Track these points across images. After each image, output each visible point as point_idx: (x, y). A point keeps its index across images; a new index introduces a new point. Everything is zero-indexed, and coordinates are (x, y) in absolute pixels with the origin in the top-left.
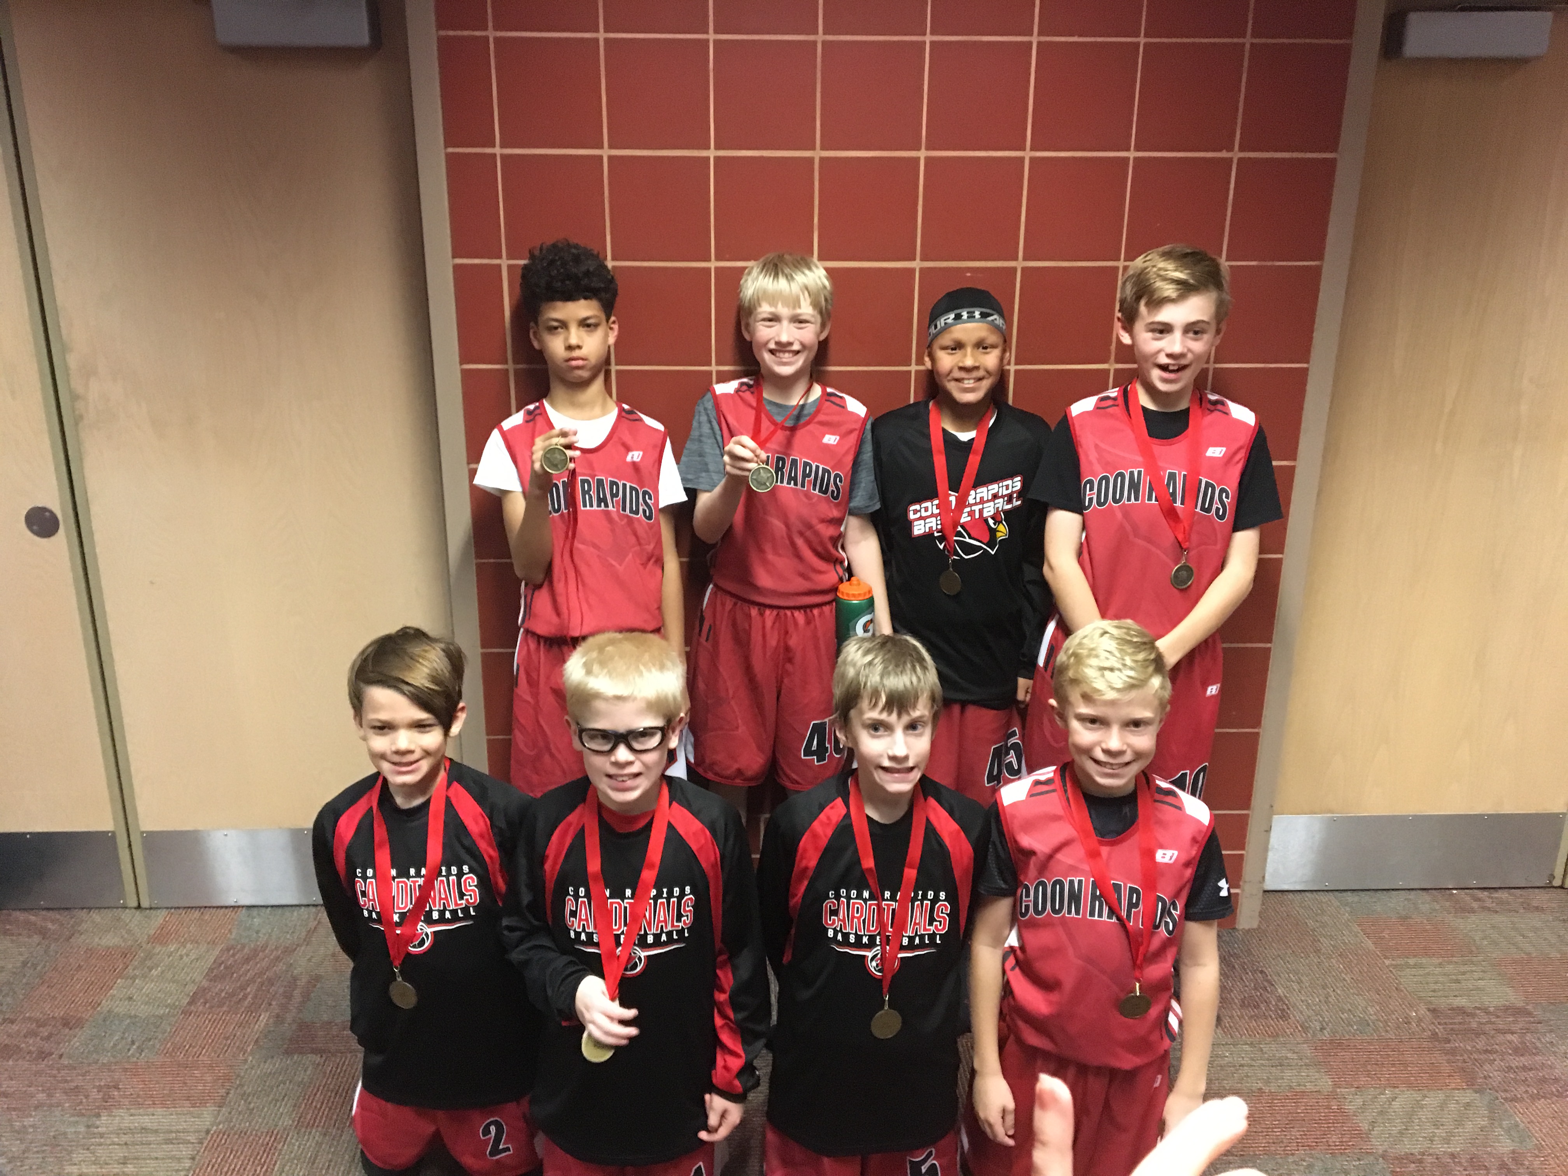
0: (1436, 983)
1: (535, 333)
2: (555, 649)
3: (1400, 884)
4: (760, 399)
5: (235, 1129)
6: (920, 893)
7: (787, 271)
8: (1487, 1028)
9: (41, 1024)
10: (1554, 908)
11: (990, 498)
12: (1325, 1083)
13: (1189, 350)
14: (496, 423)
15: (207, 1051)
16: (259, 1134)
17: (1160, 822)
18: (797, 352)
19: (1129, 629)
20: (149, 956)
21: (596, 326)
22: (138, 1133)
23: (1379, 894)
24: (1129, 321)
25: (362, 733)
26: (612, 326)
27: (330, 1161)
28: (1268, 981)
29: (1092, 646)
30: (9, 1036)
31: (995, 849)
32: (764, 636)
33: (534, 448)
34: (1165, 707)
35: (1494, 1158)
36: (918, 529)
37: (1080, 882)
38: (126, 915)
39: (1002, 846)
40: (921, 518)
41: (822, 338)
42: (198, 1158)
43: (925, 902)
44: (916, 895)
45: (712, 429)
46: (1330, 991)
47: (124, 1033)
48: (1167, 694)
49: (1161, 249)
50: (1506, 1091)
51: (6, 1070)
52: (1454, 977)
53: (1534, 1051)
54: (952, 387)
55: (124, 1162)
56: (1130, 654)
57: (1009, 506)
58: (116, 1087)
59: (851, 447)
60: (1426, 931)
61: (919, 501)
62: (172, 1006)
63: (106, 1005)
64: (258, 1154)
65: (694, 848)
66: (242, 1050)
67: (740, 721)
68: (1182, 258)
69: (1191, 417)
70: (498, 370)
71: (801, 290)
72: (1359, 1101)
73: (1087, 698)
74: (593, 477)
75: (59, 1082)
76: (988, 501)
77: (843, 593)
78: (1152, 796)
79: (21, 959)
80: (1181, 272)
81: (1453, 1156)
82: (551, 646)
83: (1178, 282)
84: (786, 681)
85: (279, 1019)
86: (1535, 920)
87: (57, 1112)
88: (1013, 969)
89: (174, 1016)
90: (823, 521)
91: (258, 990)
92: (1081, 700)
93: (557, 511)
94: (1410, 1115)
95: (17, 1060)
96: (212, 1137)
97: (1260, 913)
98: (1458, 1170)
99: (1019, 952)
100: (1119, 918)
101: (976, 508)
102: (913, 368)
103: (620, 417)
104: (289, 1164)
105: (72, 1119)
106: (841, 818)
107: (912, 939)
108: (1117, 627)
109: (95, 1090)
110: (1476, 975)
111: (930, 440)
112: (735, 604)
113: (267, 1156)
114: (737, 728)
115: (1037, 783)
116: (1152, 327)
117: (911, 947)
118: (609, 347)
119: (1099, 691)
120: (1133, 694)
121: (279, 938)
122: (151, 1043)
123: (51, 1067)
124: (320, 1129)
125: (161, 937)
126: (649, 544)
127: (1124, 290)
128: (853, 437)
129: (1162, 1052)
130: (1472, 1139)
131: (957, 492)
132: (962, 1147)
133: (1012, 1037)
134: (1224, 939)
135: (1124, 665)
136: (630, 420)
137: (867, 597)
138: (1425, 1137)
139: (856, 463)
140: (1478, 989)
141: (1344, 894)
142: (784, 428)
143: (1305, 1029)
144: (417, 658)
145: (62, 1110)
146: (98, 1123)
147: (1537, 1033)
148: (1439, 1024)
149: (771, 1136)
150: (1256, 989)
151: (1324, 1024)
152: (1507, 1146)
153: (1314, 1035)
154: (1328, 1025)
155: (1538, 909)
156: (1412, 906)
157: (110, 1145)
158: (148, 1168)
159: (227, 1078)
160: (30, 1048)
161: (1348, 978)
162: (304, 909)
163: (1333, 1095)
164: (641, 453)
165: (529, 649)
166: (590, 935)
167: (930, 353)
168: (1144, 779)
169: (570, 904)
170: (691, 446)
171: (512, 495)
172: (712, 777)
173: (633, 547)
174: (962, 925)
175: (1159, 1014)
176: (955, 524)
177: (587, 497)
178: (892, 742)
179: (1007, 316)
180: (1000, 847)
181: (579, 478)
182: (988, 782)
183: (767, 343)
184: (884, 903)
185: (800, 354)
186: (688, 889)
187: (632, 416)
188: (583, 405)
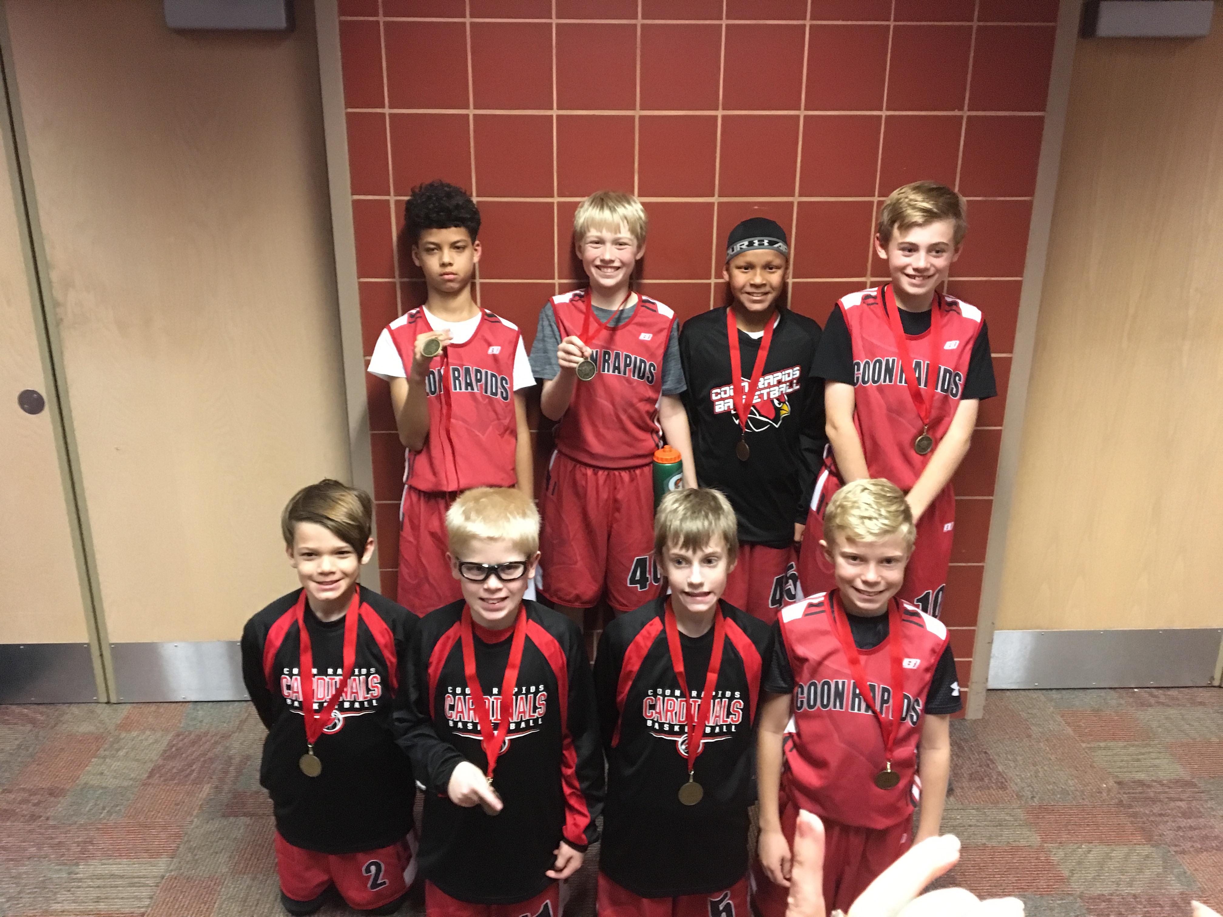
0: (1122, 761)
1: (416, 253)
2: (433, 502)
3: (1094, 684)
4: (589, 306)
5: (184, 875)
6: (720, 692)
7: (611, 204)
8: (1162, 796)
9: (33, 793)
10: (1213, 703)
11: (775, 383)
12: (1035, 839)
13: (932, 265)
14: (386, 324)
15: (162, 814)
16: (202, 879)
17: (906, 637)
18: (618, 268)
19: (883, 486)
20: (117, 740)
21: (464, 248)
22: (108, 878)
23: (1076, 692)
24: (885, 240)
26: (477, 248)
27: (258, 900)
28: (990, 759)
29: (854, 499)
30: (8, 803)
31: (778, 656)
32: (598, 491)
33: (416, 343)
34: (911, 547)
35: (1167, 898)
36: (719, 408)
37: (844, 683)
38: (100, 709)
39: (782, 653)
40: (722, 399)
41: (638, 257)
42: (155, 897)
43: (724, 700)
44: (717, 694)
45: (553, 331)
46: (1039, 767)
47: (97, 801)
48: (913, 537)
49: (913, 184)
50: (1176, 846)
51: (5, 829)
52: (1135, 757)
53: (1198, 815)
54: (744, 298)
55: (98, 900)
56: (884, 506)
57: (791, 390)
58: (91, 843)
59: (662, 342)
60: (1114, 721)
61: (719, 386)
62: (135, 780)
63: (83, 779)
64: (202, 894)
65: (546, 655)
66: (189, 813)
67: (579, 558)
68: (929, 192)
69: (932, 317)
70: (386, 282)
71: (621, 219)
72: (1061, 853)
73: (851, 540)
74: (462, 366)
75: (47, 838)
76: (774, 386)
77: (658, 458)
78: (901, 616)
79: (17, 742)
80: (928, 202)
81: (1135, 896)
82: (429, 499)
83: (924, 210)
84: (615, 526)
85: (218, 789)
86: (1199, 712)
87: (45, 862)
88: (791, 751)
89: (136, 787)
90: (641, 400)
91: (201, 767)
92: (845, 540)
93: (433, 393)
94: (1101, 865)
95: (14, 822)
96: (166, 881)
97: (984, 707)
98: (1139, 908)
99: (796, 737)
100: (874, 712)
102: (713, 281)
103: (483, 320)
104: (226, 903)
105: (56, 867)
106: (658, 633)
107: (713, 728)
108: (874, 484)
109: (75, 845)
110: (1153, 755)
111: (728, 338)
112: (575, 466)
113: (209, 897)
114: (576, 563)
115: (811, 605)
116: (902, 246)
117: (712, 734)
118: (474, 265)
119: (859, 535)
120: (887, 538)
121: (218, 726)
122: (118, 808)
123: (40, 827)
124: (250, 875)
125: (125, 726)
126: (505, 418)
127: (879, 217)
128: (664, 334)
129: (906, 816)
130: (1150, 883)
131: (749, 379)
132: (751, 888)
133: (790, 803)
134: (956, 727)
135: (880, 515)
136: (492, 322)
137: (677, 461)
138: (1113, 882)
139: (666, 356)
140: (1154, 766)
141: (1050, 692)
142: (607, 328)
143: (1019, 797)
144: (336, 501)
145: (49, 860)
146: (77, 870)
147: (1200, 801)
148: (1125, 793)
149: (602, 880)
150: (980, 766)
151: (1034, 793)
152: (1177, 889)
153: (1026, 802)
154: (1037, 794)
155: (1201, 704)
156: (1103, 701)
157: (87, 887)
158: (117, 905)
159: (178, 836)
160: (24, 812)
161: (1053, 757)
162: (237, 704)
163: (1041, 849)
164: (499, 348)
165: (411, 501)
166: (465, 724)
167: (728, 270)
168: (894, 604)
169: (449, 700)
170: (537, 345)
171: (398, 380)
172: (555, 600)
173: (493, 421)
174: (752, 717)
175: (906, 786)
176: (749, 404)
177: (457, 382)
178: (691, 573)
179: (787, 242)
180: (781, 655)
181: (451, 367)
182: (773, 605)
183: (594, 260)
184: (691, 700)
185: (620, 270)
186: (541, 687)
187: (493, 319)
188: (453, 311)
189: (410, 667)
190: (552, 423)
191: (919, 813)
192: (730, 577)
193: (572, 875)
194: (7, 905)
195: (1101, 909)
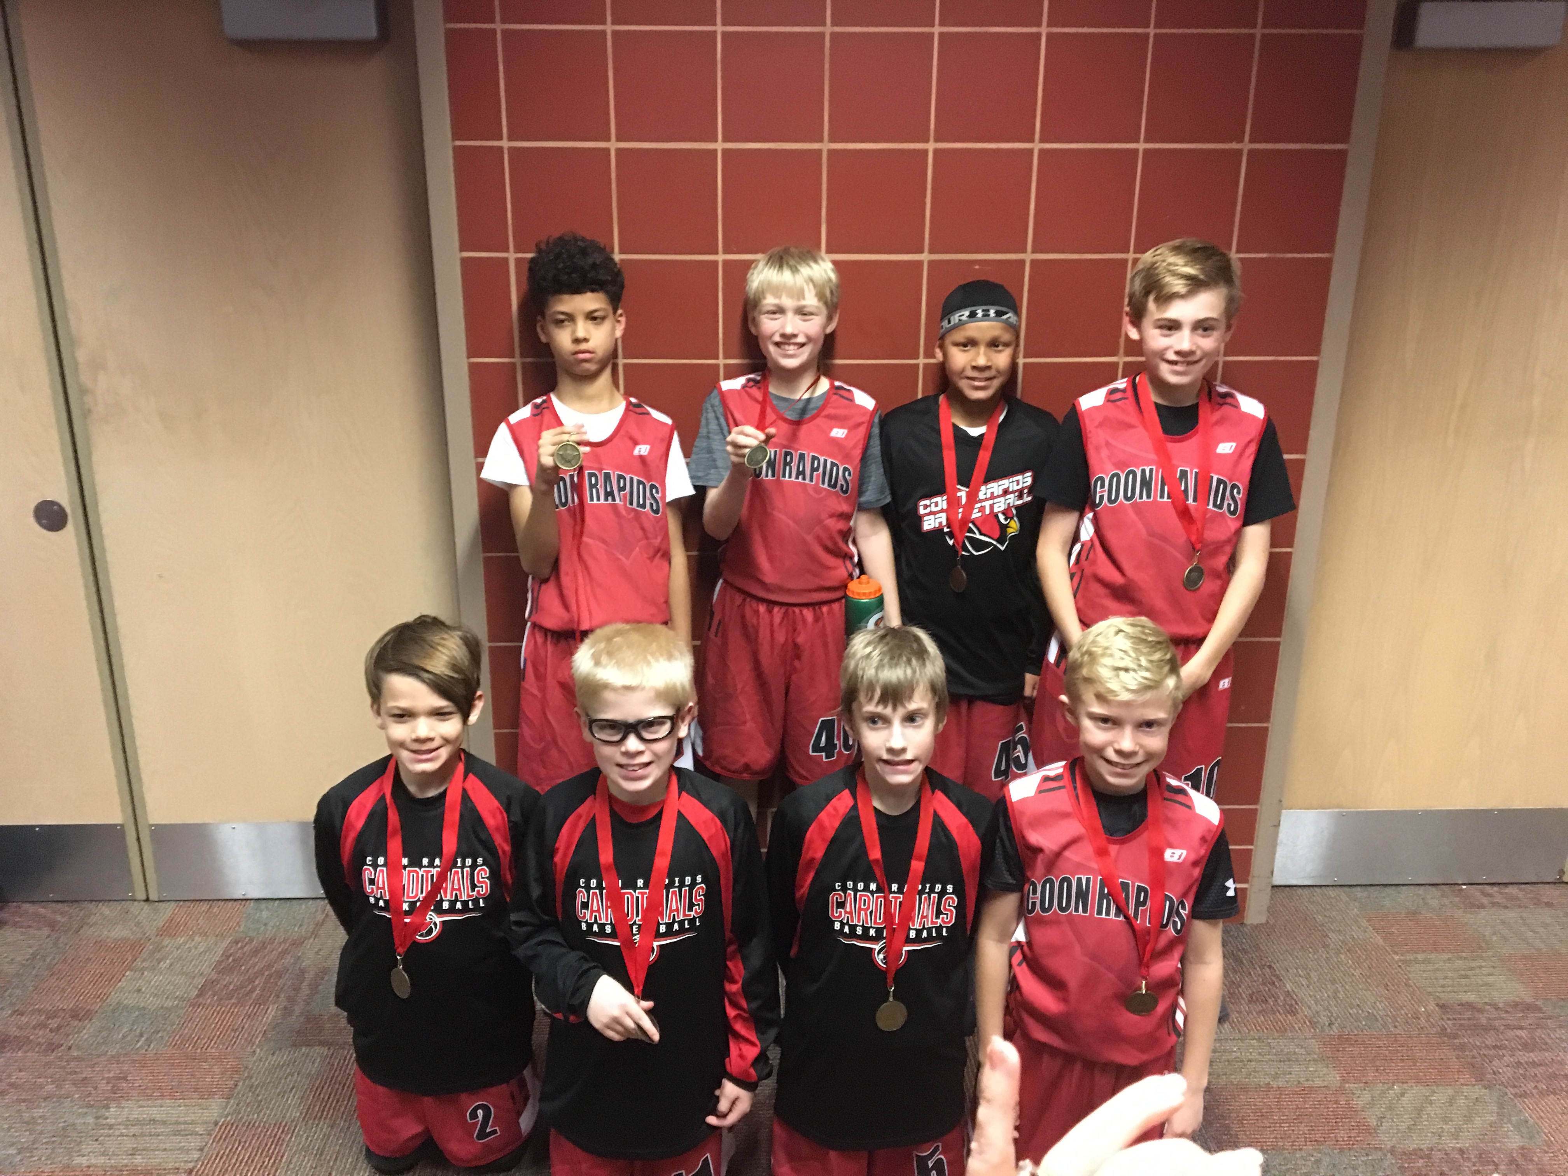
0: (1446, 978)
1: (542, 328)
2: (563, 643)
3: (1410, 879)
4: (766, 393)
5: (244, 1121)
6: (928, 886)
7: (792, 262)
8: (1496, 1023)
9: (52, 1015)
11: (1001, 493)
12: (1333, 1078)
13: (1198, 347)
14: (503, 417)
15: (215, 1043)
16: (267, 1126)
17: (1168, 820)
18: (802, 345)
19: (1142, 626)
20: (158, 948)
21: (603, 318)
22: (147, 1125)
23: (1388, 890)
24: (1137, 317)
25: (379, 721)
26: (620, 319)
27: (338, 1153)
28: (1276, 976)
29: (1106, 644)
30: (20, 1028)
32: (772, 632)
33: (541, 442)
34: (1178, 708)
35: (1503, 1154)
36: (928, 524)
37: (1088, 880)
38: (135, 908)
39: (1010, 840)
40: (931, 513)
41: (829, 330)
42: (206, 1149)
43: (932, 895)
44: (924, 888)
45: (719, 425)
46: (1339, 986)
47: (133, 1025)
48: (1180, 693)
49: (1171, 243)
50: (1515, 1086)
51: (16, 1062)
52: (1463, 972)
53: (1544, 1047)
54: (963, 384)
55: (133, 1153)
56: (1144, 654)
57: (1020, 502)
58: (125, 1079)
59: (859, 440)
60: (1435, 926)
61: (929, 496)
62: (181, 999)
63: (114, 998)
64: (266, 1145)
65: (705, 836)
66: (251, 1043)
67: (748, 717)
68: (1194, 253)
69: (1201, 412)
70: (503, 363)
71: (806, 281)
72: (1367, 1096)
73: (1101, 698)
74: (600, 470)
75: (70, 1073)
76: (999, 496)
78: (1161, 794)
79: (31, 951)
80: (1192, 267)
81: (1461, 1151)
82: (558, 641)
83: (1188, 277)
84: (794, 677)
85: (287, 1011)
86: (1546, 915)
87: (67, 1103)
88: (1019, 964)
89: (182, 1008)
90: (831, 516)
91: (266, 982)
92: (1093, 698)
93: (564, 505)
94: (1419, 1111)
95: (26, 1052)
96: (220, 1128)
97: (1269, 908)
98: (1467, 1168)
99: (1026, 948)
100: (1126, 917)
101: (987, 504)
102: (922, 361)
103: (627, 409)
104: (297, 1156)
105: (80, 1110)
106: (848, 810)
107: (919, 932)
108: (1131, 625)
109: (104, 1082)
110: (1485, 971)
111: (940, 434)
112: (744, 600)
113: (275, 1148)
114: (745, 722)
115: (1046, 779)
116: (1160, 323)
117: (918, 940)
118: (616, 340)
119: (1113, 691)
120: (1149, 695)
121: (288, 931)
122: (160, 1035)
123: (60, 1059)
124: (327, 1121)
125: (169, 929)
126: (656, 538)
127: (1133, 285)
128: (862, 430)
129: (1168, 1047)
130: (1480, 1135)
131: (968, 487)
133: (1018, 1032)
134: (1231, 934)
135: (1140, 666)
136: (638, 413)
138: (1433, 1133)
139: (864, 459)
140: (1486, 984)
141: (1355, 889)
143: (1313, 1024)
144: (435, 645)
145: (72, 1101)
146: (107, 1114)
147: (1545, 1029)
148: (1449, 1019)
149: (778, 1130)
150: (1264, 984)
151: (1333, 1019)
152: (1516, 1142)
153: (1322, 1030)
154: (1336, 1020)
155: (1548, 905)
156: (1421, 901)
157: (119, 1136)
158: (157, 1159)
159: (236, 1070)
160: (40, 1040)
161: (1357, 973)
162: (311, 902)
163: (1341, 1090)
164: (648, 447)
165: (536, 642)
166: (602, 926)
167: (942, 347)
168: (1155, 779)
169: (581, 896)
170: (700, 443)
171: (519, 489)
172: (718, 769)
173: (639, 541)
174: (970, 917)
175: (1167, 1009)
176: (966, 520)
177: (594, 490)
178: (891, 735)
179: (1017, 313)
180: (1007, 843)
181: (587, 472)
182: (996, 777)
183: (772, 335)
184: (891, 895)
185: (804, 348)
186: (699, 878)
187: (639, 410)
188: (590, 399)
189: (531, 854)
190: (717, 543)
191: (1183, 1045)
192: (941, 740)
193: (739, 1121)
194: (19, 1158)
195: (1419, 1168)
